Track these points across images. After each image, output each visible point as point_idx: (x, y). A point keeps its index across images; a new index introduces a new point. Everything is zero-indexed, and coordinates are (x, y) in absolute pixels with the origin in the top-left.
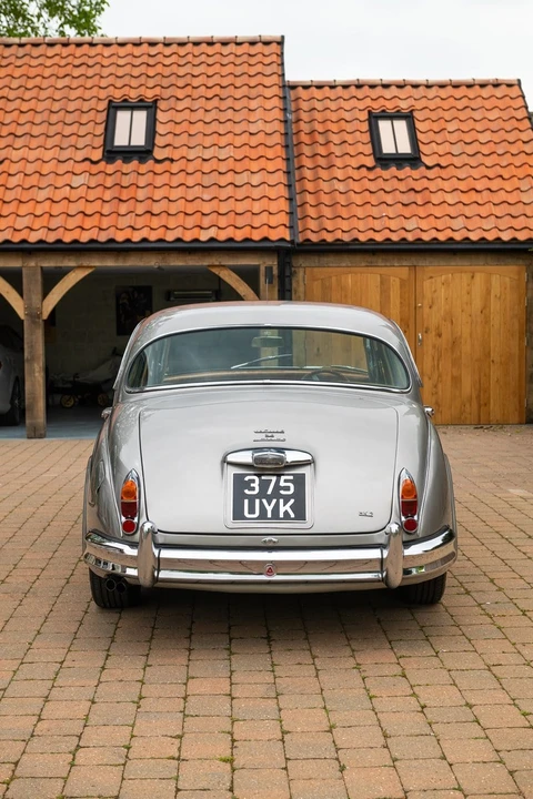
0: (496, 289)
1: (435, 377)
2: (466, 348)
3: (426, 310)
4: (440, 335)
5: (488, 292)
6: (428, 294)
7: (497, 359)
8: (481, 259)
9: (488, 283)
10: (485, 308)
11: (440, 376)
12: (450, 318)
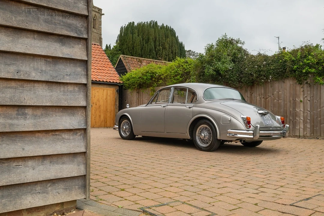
0: (109, 94)
1: (95, 115)
2: (102, 108)
3: (93, 98)
4: (96, 105)
5: (107, 94)
6: (94, 94)
7: (109, 111)
8: (105, 86)
9: (107, 92)
10: (106, 98)
11: (96, 115)
12: (98, 100)
